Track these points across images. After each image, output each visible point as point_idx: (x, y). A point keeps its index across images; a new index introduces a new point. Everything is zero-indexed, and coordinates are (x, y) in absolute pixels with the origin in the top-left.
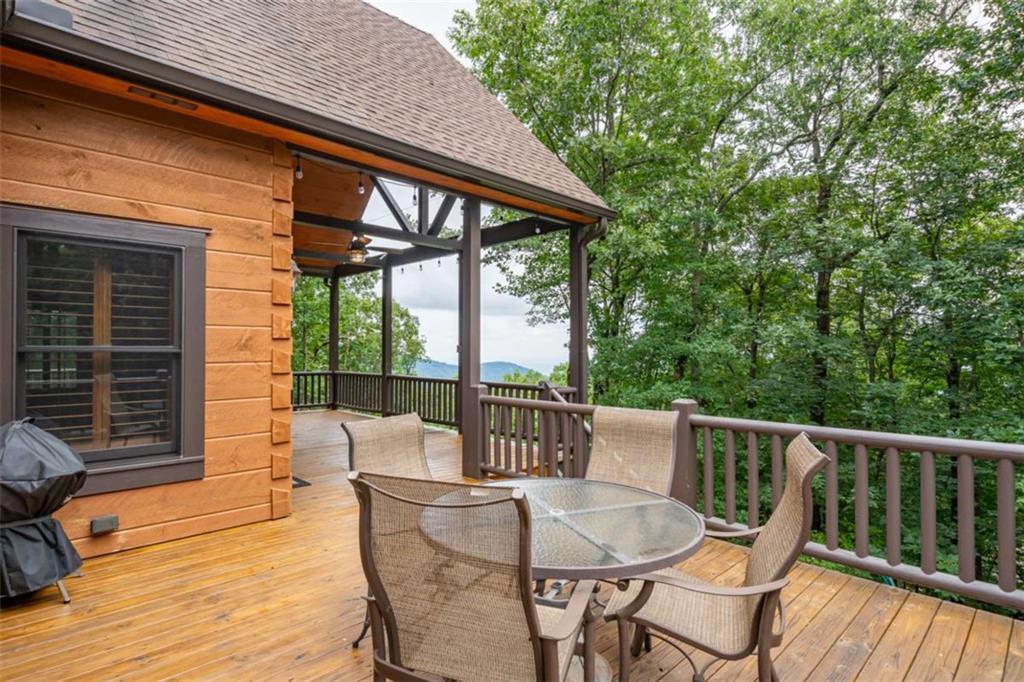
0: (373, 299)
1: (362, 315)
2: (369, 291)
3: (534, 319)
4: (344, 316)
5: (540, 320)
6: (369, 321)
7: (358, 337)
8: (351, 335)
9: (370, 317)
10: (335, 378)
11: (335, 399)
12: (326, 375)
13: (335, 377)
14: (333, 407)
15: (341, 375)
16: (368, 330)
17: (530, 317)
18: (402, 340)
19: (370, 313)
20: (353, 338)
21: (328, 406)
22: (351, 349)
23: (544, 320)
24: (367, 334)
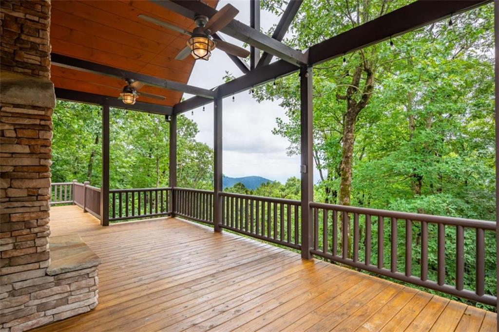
0: (194, 143)
1: (188, 152)
2: (192, 139)
3: (291, 152)
4: (180, 152)
5: (294, 152)
6: (192, 155)
7: (187, 164)
8: (183, 162)
9: (193, 153)
10: (174, 193)
11: (174, 209)
12: (167, 190)
13: (174, 191)
14: (173, 215)
15: (178, 190)
16: (192, 160)
17: (289, 151)
18: (210, 165)
19: (193, 151)
20: (184, 164)
21: (169, 215)
22: (183, 170)
23: (297, 153)
24: (191, 162)
